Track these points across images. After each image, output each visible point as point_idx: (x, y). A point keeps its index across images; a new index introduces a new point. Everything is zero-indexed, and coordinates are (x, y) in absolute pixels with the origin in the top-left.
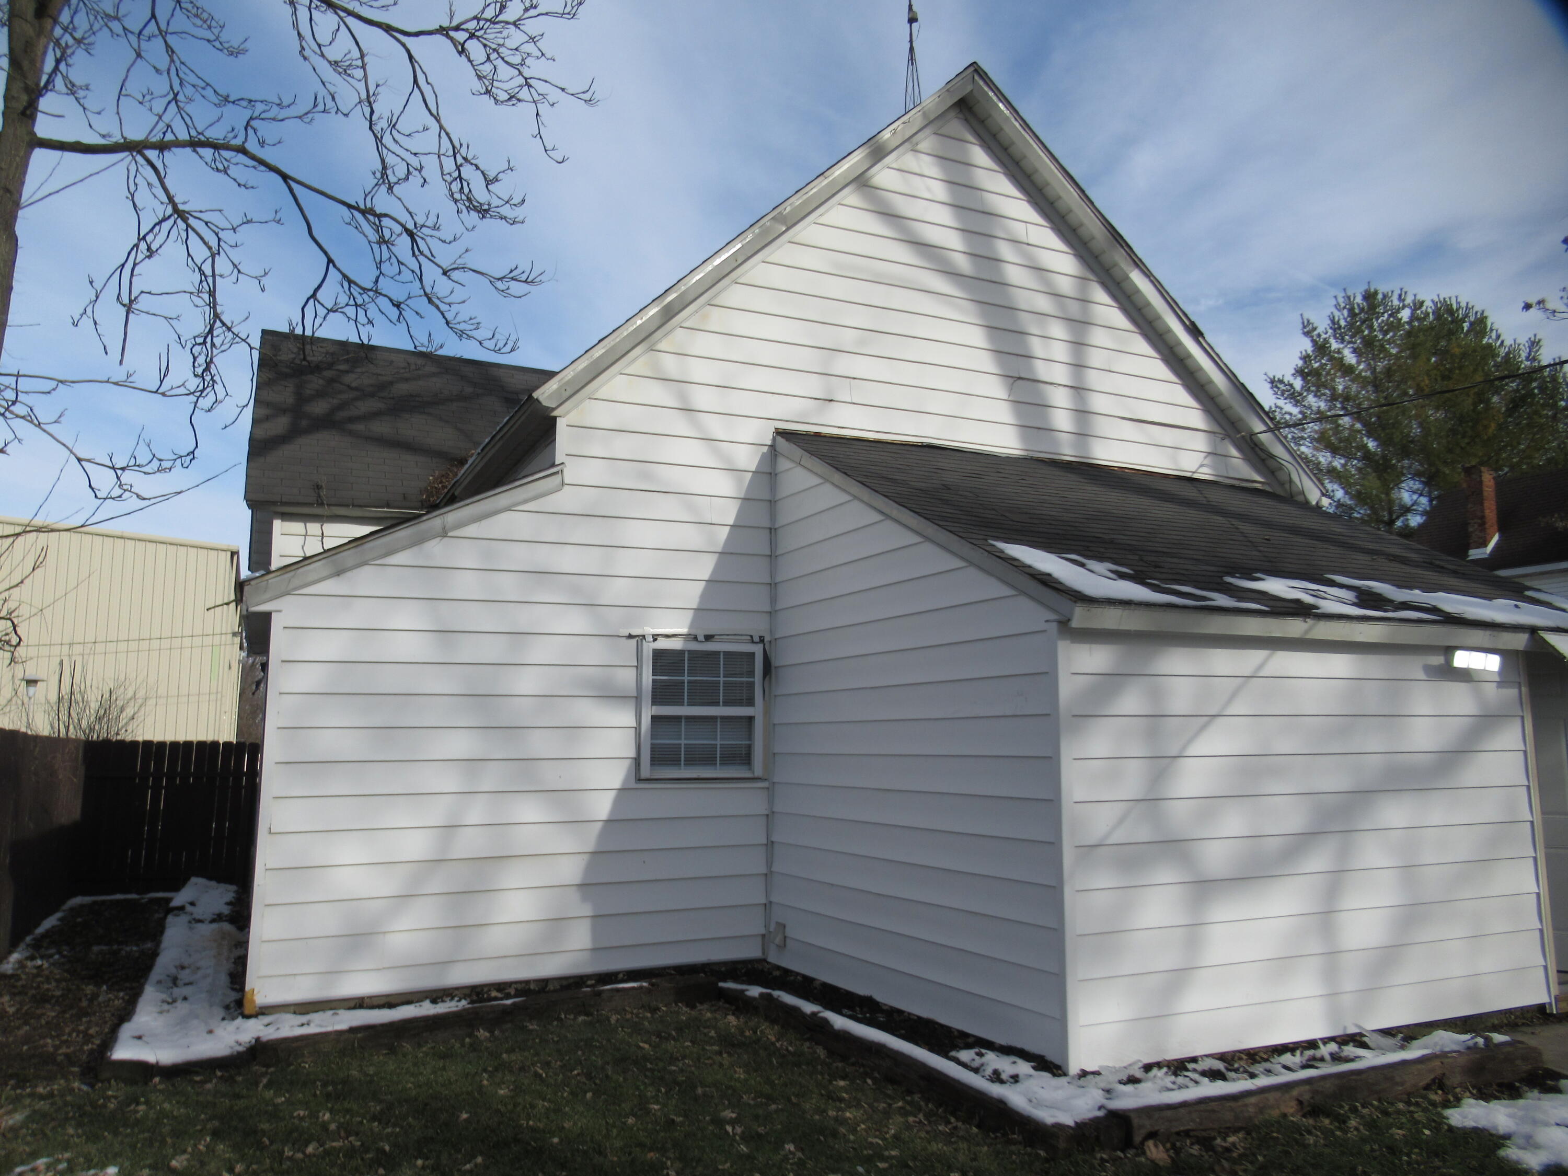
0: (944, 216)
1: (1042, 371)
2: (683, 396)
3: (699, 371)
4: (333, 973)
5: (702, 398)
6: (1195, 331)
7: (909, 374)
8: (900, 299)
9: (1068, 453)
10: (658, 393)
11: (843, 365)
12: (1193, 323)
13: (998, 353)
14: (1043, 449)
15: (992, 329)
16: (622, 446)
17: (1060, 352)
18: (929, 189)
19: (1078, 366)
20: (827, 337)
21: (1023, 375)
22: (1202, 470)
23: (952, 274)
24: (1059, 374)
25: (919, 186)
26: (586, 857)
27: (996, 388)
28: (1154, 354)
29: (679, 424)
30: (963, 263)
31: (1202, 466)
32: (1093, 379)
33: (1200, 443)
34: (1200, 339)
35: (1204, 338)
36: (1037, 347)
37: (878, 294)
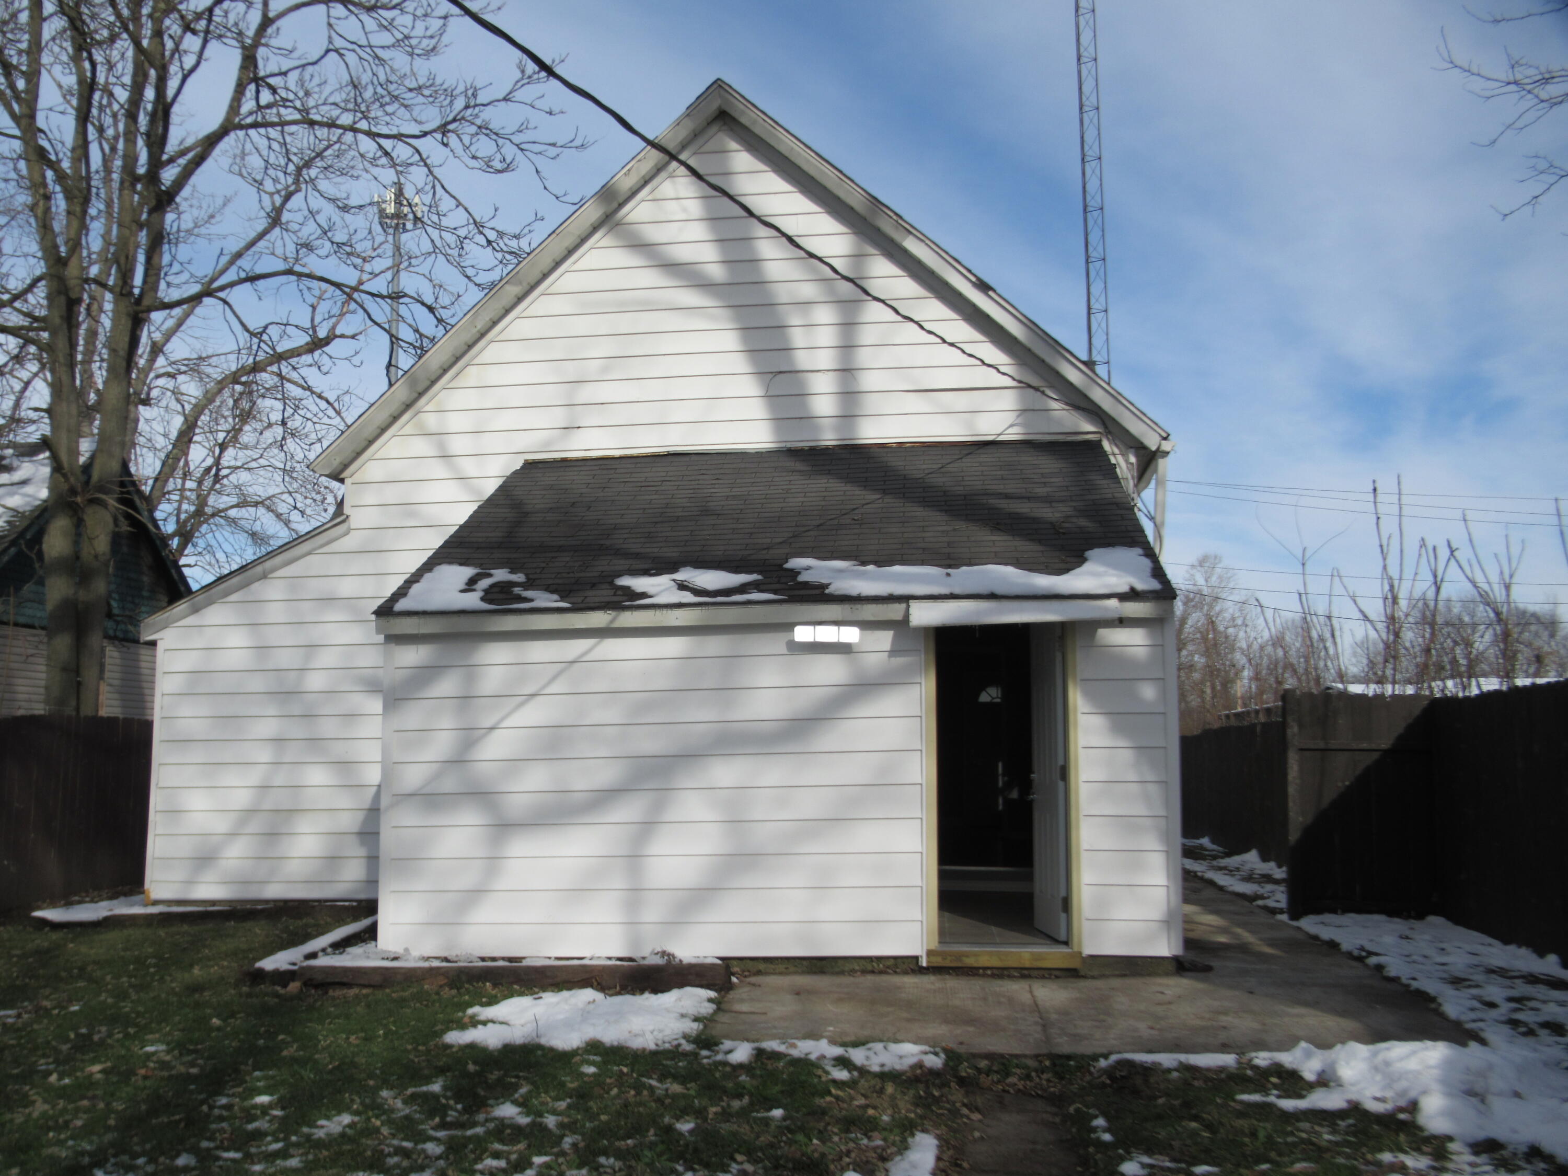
0: (699, 231)
1: (803, 360)
2: (441, 446)
3: (455, 422)
4: (190, 882)
5: (457, 445)
6: (983, 287)
7: (654, 390)
8: (647, 321)
9: (829, 437)
10: (421, 446)
11: (587, 393)
12: (978, 279)
13: (753, 352)
14: (801, 438)
15: (747, 331)
16: (391, 494)
17: (827, 336)
18: (685, 210)
19: (847, 347)
20: (571, 371)
21: (782, 369)
22: (1011, 431)
23: (704, 285)
24: (825, 359)
25: (673, 209)
26: (365, 812)
27: (750, 387)
28: (954, 316)
29: (438, 469)
30: (717, 272)
31: (1011, 426)
32: (864, 357)
33: (1008, 401)
34: (991, 293)
35: (994, 291)
36: (798, 338)
37: (625, 323)
